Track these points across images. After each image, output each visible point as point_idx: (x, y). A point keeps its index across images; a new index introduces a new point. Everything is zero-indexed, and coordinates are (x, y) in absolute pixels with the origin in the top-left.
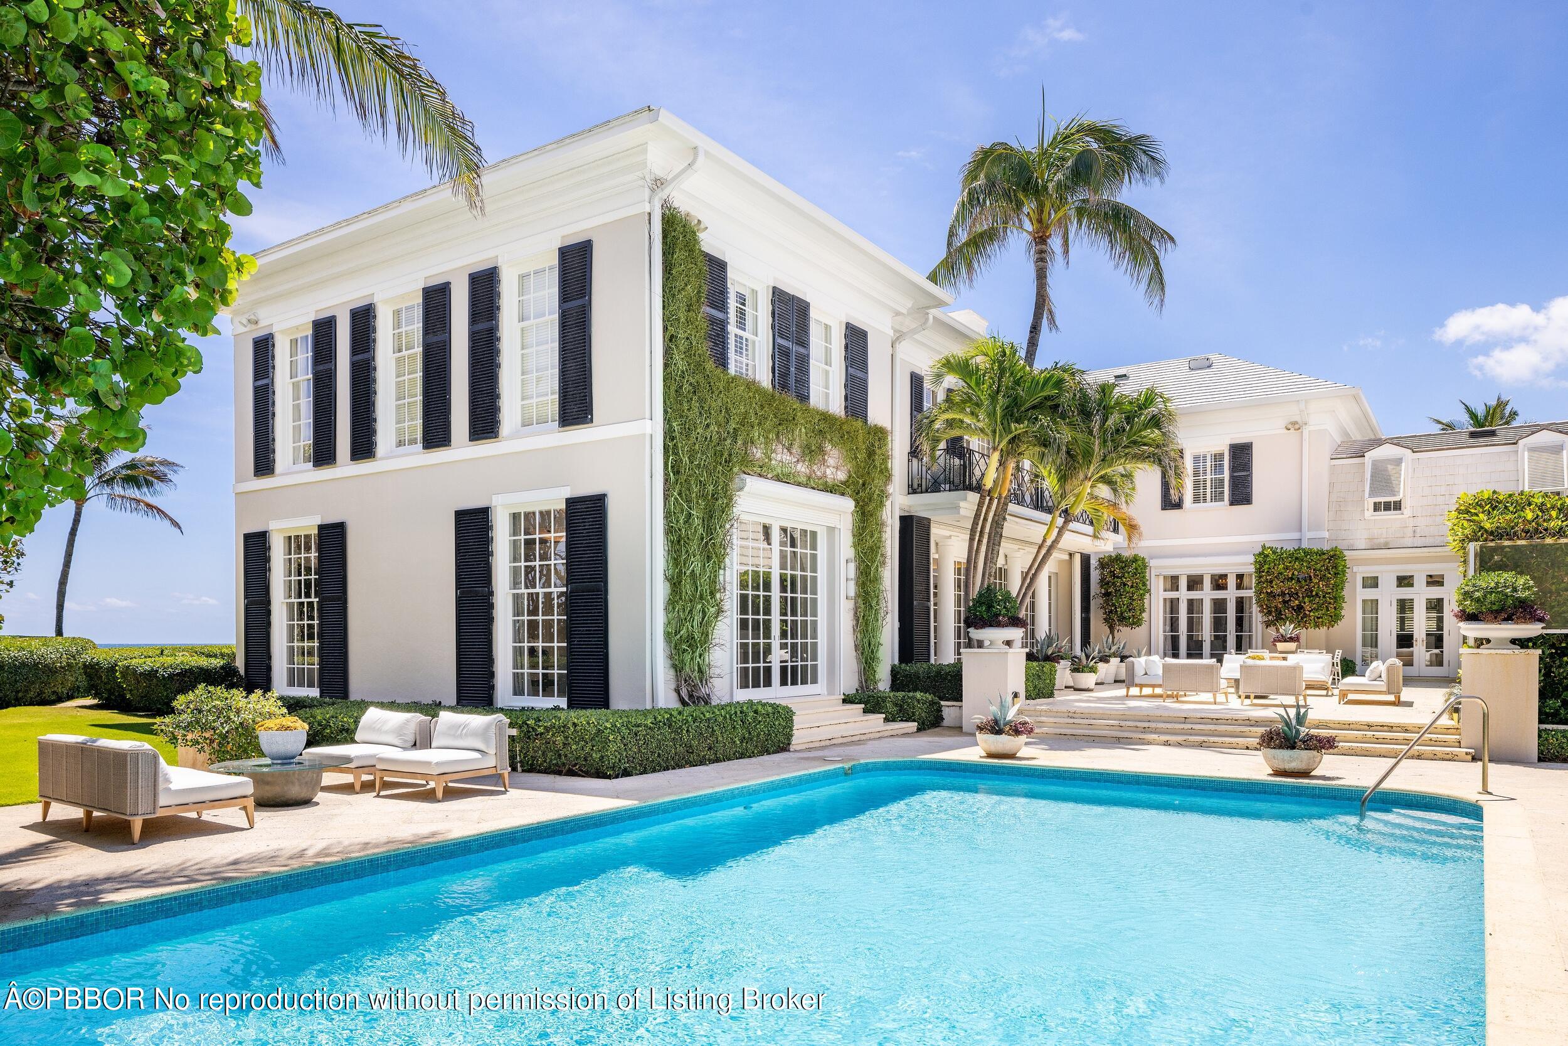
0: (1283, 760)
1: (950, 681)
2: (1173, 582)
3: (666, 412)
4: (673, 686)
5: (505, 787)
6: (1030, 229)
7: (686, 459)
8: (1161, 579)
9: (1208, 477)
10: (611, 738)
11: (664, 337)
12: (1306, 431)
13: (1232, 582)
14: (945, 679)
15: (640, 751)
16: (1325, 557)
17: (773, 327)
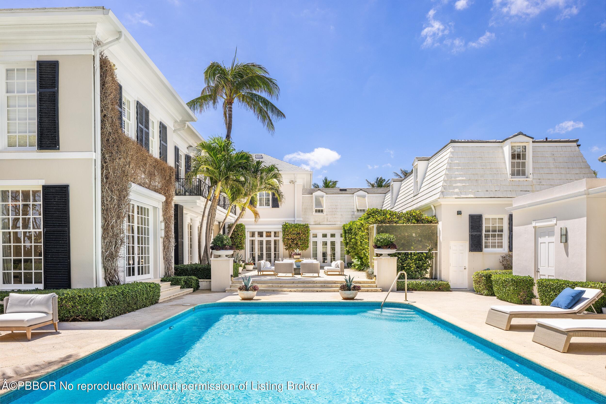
0: (348, 294)
1: (201, 271)
2: (253, 234)
3: (102, 150)
4: (104, 276)
5: (56, 330)
6: (226, 98)
7: (111, 173)
8: (249, 233)
9: (264, 197)
10: (102, 301)
11: (101, 115)
12: (296, 184)
13: (273, 234)
14: (199, 270)
15: (112, 307)
16: (305, 227)
17: (137, 118)
